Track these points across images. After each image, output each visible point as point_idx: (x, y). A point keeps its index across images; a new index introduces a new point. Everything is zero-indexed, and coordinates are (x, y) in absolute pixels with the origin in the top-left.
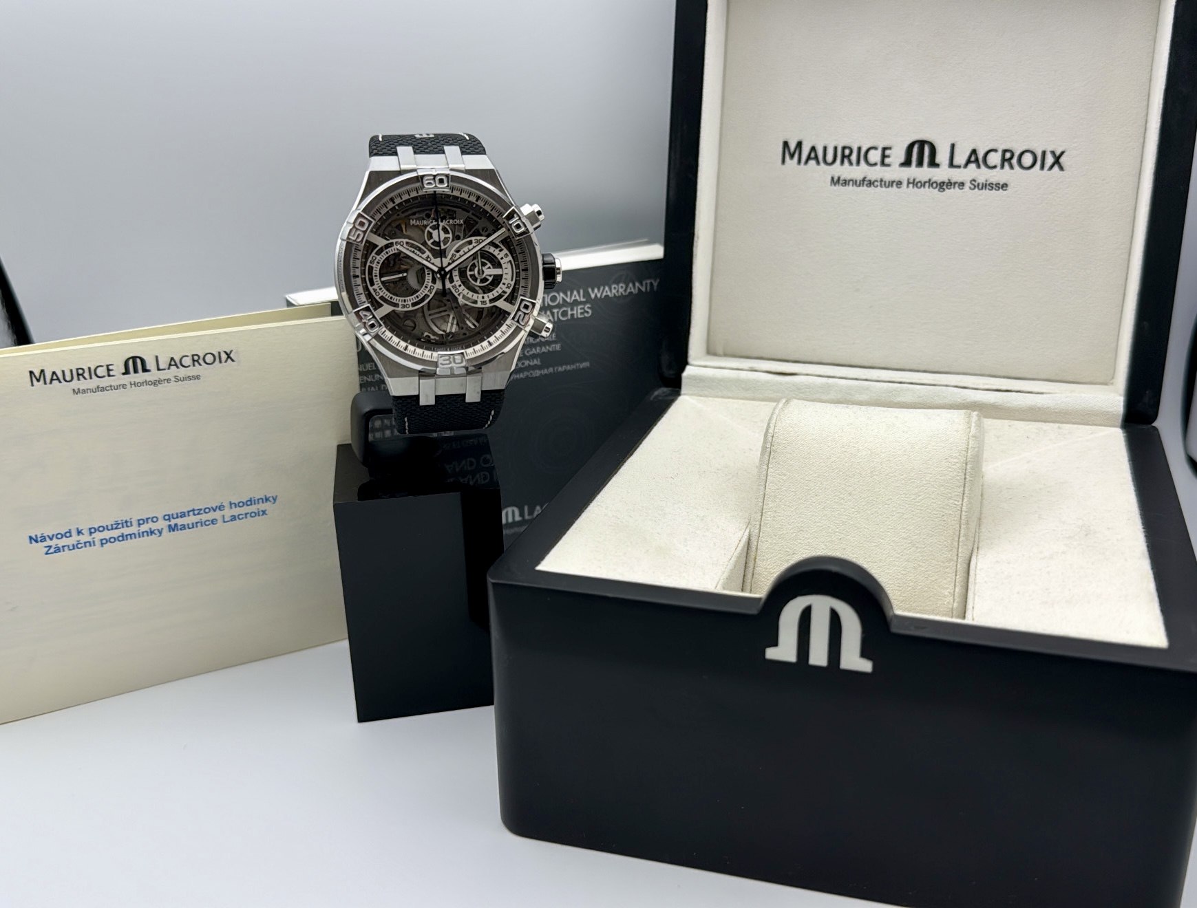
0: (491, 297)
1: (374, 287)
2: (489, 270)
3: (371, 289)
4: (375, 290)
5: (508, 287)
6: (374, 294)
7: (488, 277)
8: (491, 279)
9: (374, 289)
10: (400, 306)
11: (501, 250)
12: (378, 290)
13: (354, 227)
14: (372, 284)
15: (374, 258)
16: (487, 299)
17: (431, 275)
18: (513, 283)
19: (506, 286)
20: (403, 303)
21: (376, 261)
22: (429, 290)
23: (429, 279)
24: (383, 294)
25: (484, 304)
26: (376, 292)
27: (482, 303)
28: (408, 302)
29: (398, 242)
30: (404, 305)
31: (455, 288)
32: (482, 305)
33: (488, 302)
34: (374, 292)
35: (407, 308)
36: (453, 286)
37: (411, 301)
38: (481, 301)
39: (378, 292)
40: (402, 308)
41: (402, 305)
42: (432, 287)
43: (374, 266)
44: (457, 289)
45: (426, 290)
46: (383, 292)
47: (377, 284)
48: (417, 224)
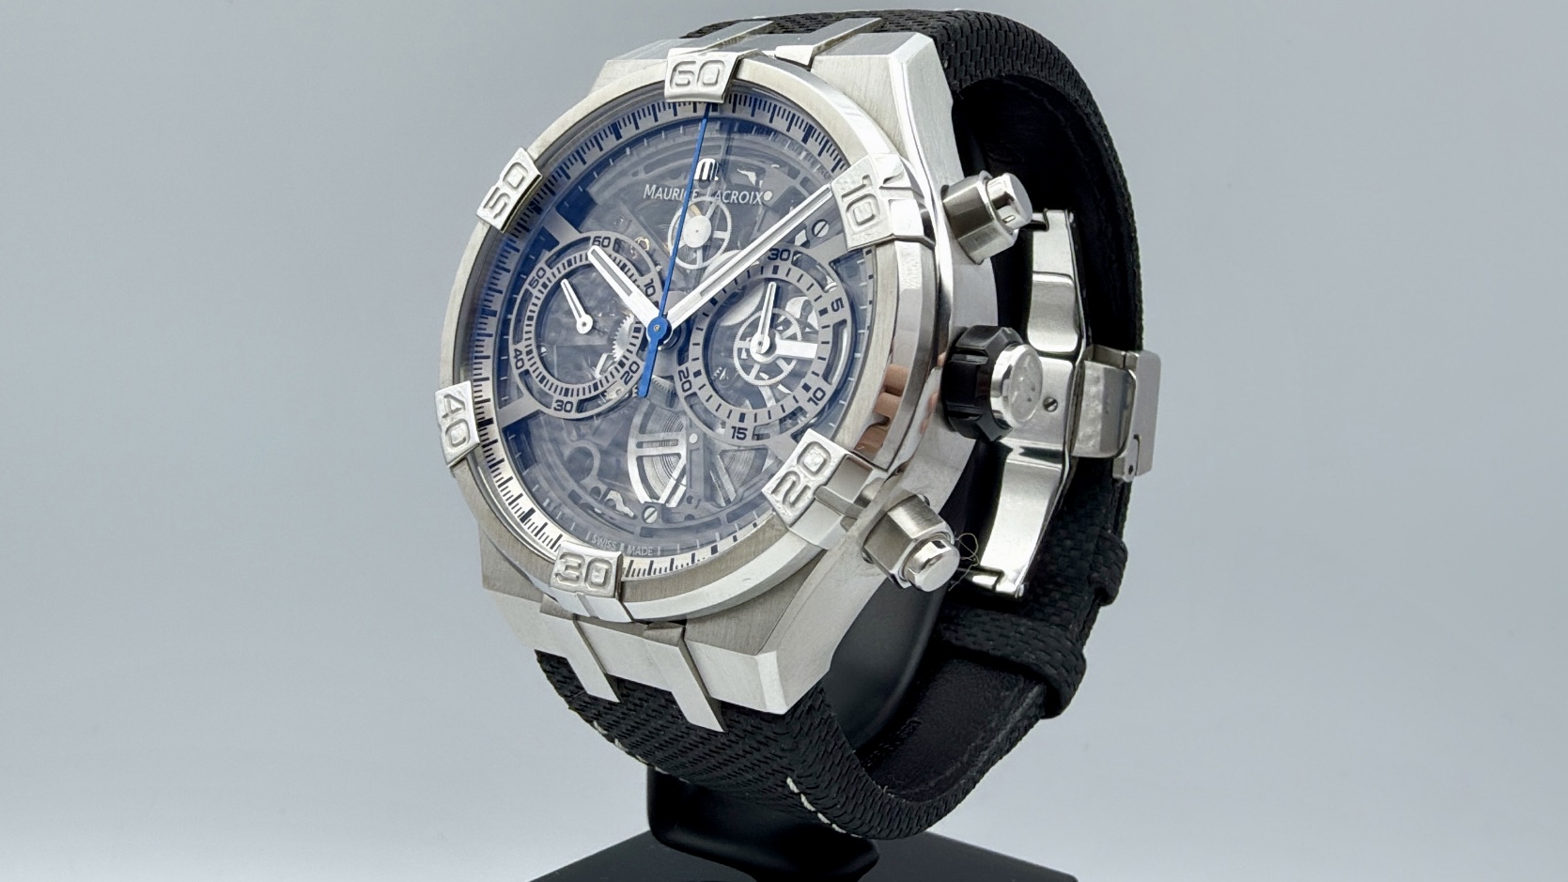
1: (521, 346)
2: (788, 342)
4: (518, 353)
5: (814, 400)
9: (516, 350)
10: (554, 404)
12: (524, 356)
14: (518, 337)
16: (749, 424)
18: (831, 388)
19: (810, 394)
20: (562, 398)
21: (541, 281)
22: (627, 372)
23: (634, 345)
24: (531, 366)
25: (738, 438)
26: (519, 358)
27: (736, 434)
28: (572, 395)
29: (600, 237)
30: (562, 402)
31: (685, 378)
32: (733, 437)
33: (749, 434)
34: (516, 357)
35: (566, 411)
36: (682, 371)
37: (578, 395)
38: (734, 428)
39: (522, 359)
40: (555, 409)
41: (557, 401)
42: (634, 368)
43: (535, 292)
44: (689, 381)
45: (619, 371)
46: (532, 361)
47: (526, 340)
48: (657, 195)
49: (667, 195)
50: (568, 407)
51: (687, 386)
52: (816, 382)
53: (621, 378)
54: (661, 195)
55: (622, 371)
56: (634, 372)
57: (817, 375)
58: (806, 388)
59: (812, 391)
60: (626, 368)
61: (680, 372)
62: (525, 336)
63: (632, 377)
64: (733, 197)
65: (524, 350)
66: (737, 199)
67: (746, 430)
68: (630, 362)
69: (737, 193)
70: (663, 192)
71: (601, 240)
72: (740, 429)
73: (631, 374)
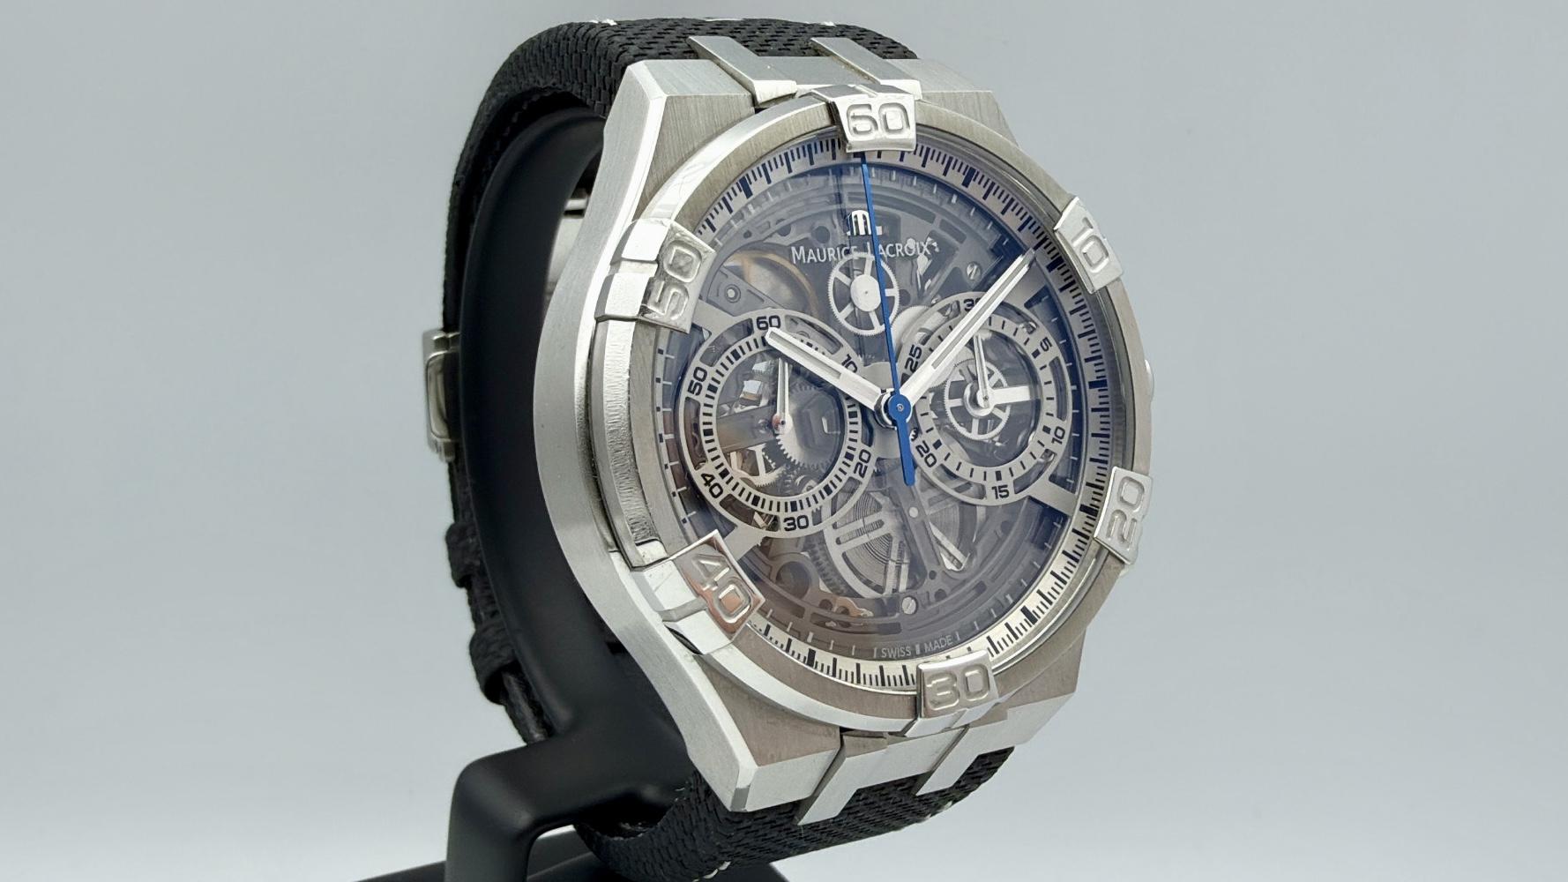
0: (1019, 472)
1: (709, 468)
2: (998, 391)
3: (696, 475)
4: (708, 479)
5: (1057, 439)
6: (705, 490)
7: (998, 413)
8: (1004, 416)
9: (704, 476)
10: (783, 525)
11: (1032, 331)
12: (718, 480)
13: (660, 273)
14: (699, 459)
15: (700, 374)
16: (1007, 480)
17: (859, 419)
18: (1067, 425)
19: (1052, 435)
20: (790, 514)
21: (705, 385)
22: (858, 464)
23: (856, 432)
24: (734, 489)
25: (1002, 497)
26: (712, 483)
27: (999, 494)
28: (802, 508)
29: (765, 318)
30: (792, 518)
31: (926, 452)
32: (997, 498)
33: (1011, 489)
34: (707, 483)
35: (801, 527)
36: (920, 446)
37: (809, 505)
38: (994, 488)
39: (716, 484)
40: (787, 529)
41: (786, 520)
42: (865, 456)
43: (701, 399)
44: (931, 455)
45: (849, 466)
46: (733, 483)
47: (713, 459)
48: (809, 258)
49: (822, 258)
50: (803, 522)
51: (931, 460)
52: (1053, 423)
53: (855, 472)
54: (814, 258)
55: (853, 464)
56: (867, 462)
57: (1052, 415)
58: (1047, 430)
59: (1052, 432)
60: (856, 459)
61: (918, 447)
62: (710, 456)
63: (866, 467)
64: (898, 250)
65: (716, 473)
66: (903, 250)
67: (1006, 486)
68: (858, 451)
69: (901, 245)
70: (815, 252)
71: (767, 320)
72: (1000, 487)
73: (864, 464)
